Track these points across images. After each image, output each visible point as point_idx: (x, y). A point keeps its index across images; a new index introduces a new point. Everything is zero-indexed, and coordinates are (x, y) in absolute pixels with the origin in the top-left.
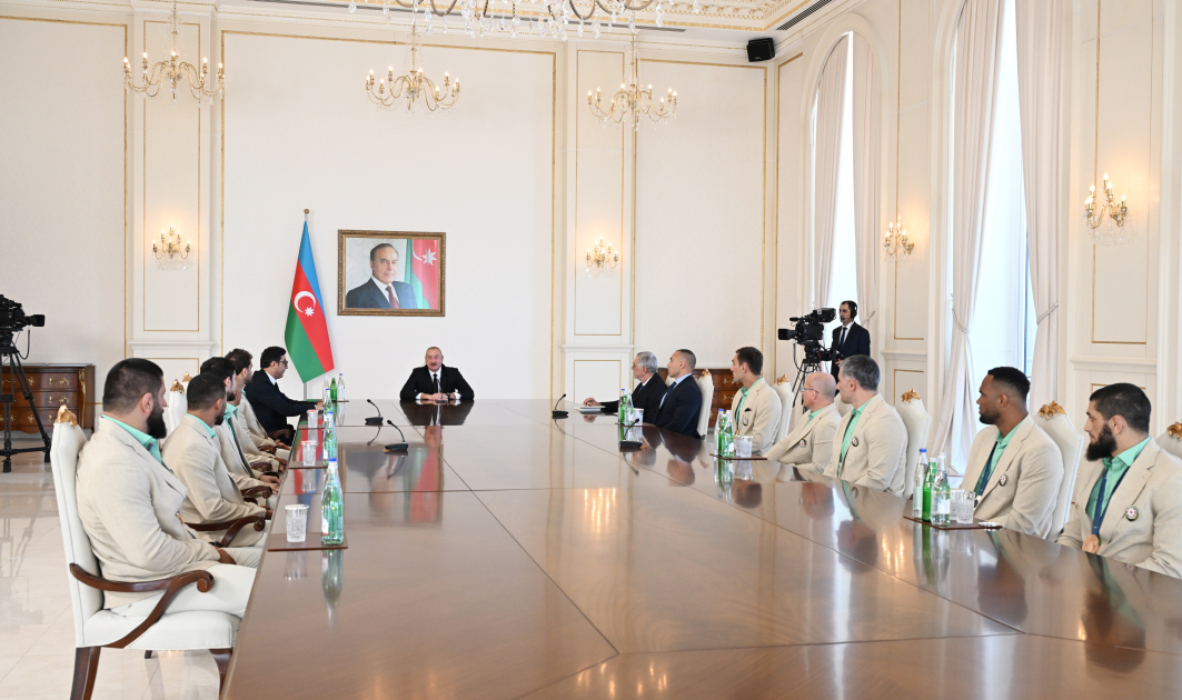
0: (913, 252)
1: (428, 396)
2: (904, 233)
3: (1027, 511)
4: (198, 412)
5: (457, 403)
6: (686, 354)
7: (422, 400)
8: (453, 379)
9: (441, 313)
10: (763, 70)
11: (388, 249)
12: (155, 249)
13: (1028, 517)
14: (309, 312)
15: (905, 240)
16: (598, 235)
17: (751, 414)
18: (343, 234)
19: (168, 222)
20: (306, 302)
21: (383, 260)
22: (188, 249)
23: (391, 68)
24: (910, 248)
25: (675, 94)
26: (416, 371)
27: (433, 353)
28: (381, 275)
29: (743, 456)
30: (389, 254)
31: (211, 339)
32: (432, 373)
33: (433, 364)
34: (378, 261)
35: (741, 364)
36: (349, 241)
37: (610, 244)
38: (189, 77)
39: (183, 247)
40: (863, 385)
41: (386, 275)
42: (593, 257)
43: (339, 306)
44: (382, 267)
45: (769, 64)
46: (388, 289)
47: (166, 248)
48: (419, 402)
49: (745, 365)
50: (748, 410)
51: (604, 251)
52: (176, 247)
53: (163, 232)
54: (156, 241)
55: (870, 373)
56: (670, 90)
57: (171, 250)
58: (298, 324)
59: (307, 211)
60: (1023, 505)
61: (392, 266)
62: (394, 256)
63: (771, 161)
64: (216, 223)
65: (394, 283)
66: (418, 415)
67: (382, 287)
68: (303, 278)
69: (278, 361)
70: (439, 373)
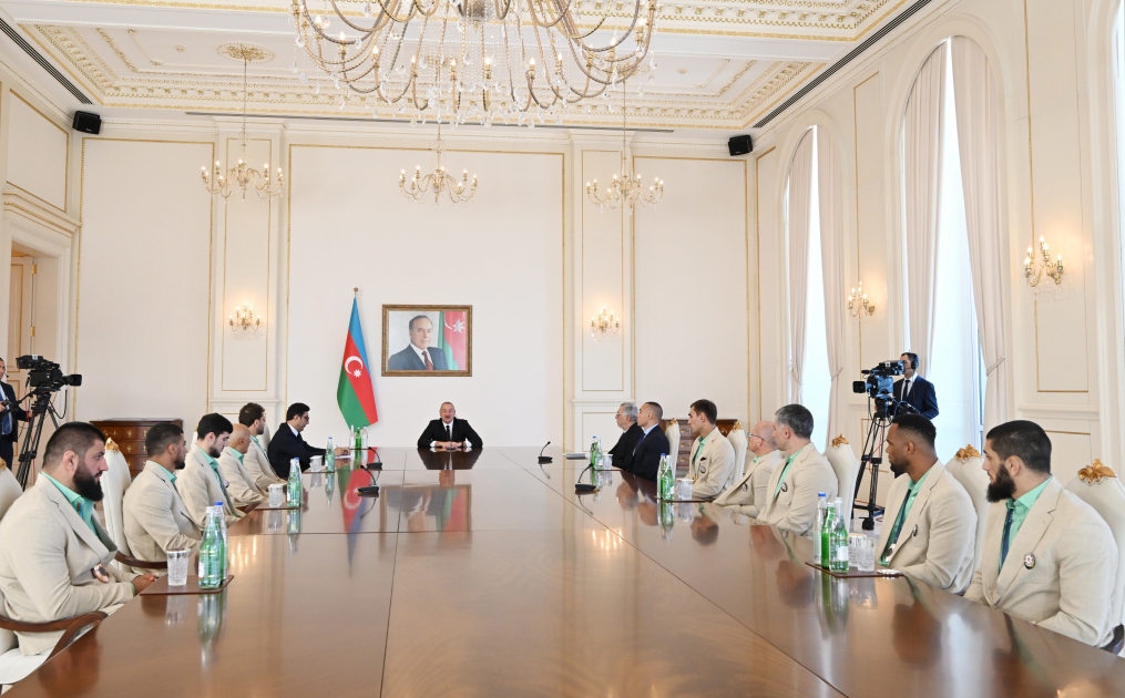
0: (874, 313)
2: (865, 297)
3: (941, 561)
4: (154, 458)
5: (468, 450)
6: (654, 407)
8: (463, 430)
9: (468, 373)
10: (743, 163)
11: (424, 320)
12: (231, 323)
13: (942, 567)
14: (357, 373)
15: (865, 304)
16: (602, 306)
17: (707, 461)
18: (387, 308)
19: (246, 302)
20: (354, 365)
21: (420, 330)
22: (258, 323)
23: (418, 168)
24: (871, 310)
25: (662, 183)
26: (433, 423)
27: (447, 407)
28: (418, 342)
29: (684, 499)
30: (425, 324)
31: (277, 397)
32: (445, 425)
33: (448, 417)
34: (415, 330)
35: (698, 415)
36: (392, 314)
37: (612, 313)
38: (254, 180)
39: (254, 321)
40: (796, 433)
41: (422, 341)
42: (597, 324)
43: (383, 369)
44: (419, 336)
45: (749, 157)
46: (424, 354)
47: (240, 322)
48: (433, 450)
49: (703, 414)
50: (703, 459)
51: (606, 319)
52: (249, 321)
53: (238, 308)
54: (232, 316)
55: (803, 421)
56: (657, 179)
57: (245, 324)
58: (348, 384)
59: (356, 290)
60: (936, 555)
61: (428, 334)
62: (429, 326)
63: (752, 238)
64: (282, 302)
65: (429, 349)
66: (432, 461)
67: (419, 352)
68: (353, 346)
69: (301, 416)
70: (451, 425)
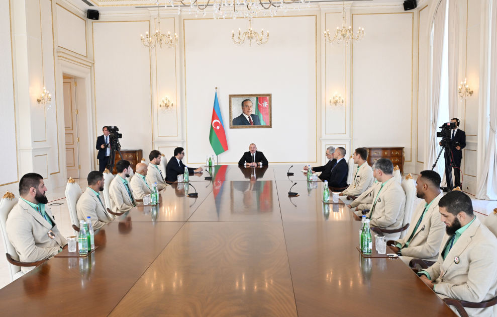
0: (472, 95)
1: (249, 164)
2: (467, 86)
4: (91, 186)
5: (261, 167)
6: (341, 149)
7: (247, 165)
8: (260, 157)
9: (270, 126)
10: (411, 14)
11: (248, 101)
12: (160, 106)
13: (432, 247)
14: (218, 128)
16: (336, 91)
17: (359, 178)
18: (231, 96)
19: (166, 95)
20: (217, 124)
21: (247, 106)
22: (172, 105)
23: (240, 29)
24: (471, 93)
25: (363, 29)
26: (246, 153)
27: (252, 146)
28: (246, 112)
29: (335, 202)
30: (249, 104)
31: (183, 139)
32: (252, 154)
33: (253, 151)
34: (245, 106)
35: (357, 155)
36: (233, 99)
37: (340, 96)
38: (164, 40)
39: (170, 105)
40: (384, 172)
41: (248, 112)
42: (333, 101)
43: (230, 125)
44: (246, 109)
45: (415, 11)
46: (249, 117)
47: (164, 105)
48: (245, 167)
49: (359, 155)
50: (358, 176)
51: (337, 99)
52: (168, 105)
53: (163, 99)
54: (161, 103)
55: (387, 166)
56: (360, 28)
57: (167, 106)
58: (214, 133)
59: (216, 88)
60: (430, 241)
61: (250, 108)
62: (251, 104)
63: (415, 54)
64: (183, 95)
65: (251, 115)
67: (247, 117)
68: (216, 115)
69: (181, 153)
70: (255, 154)
